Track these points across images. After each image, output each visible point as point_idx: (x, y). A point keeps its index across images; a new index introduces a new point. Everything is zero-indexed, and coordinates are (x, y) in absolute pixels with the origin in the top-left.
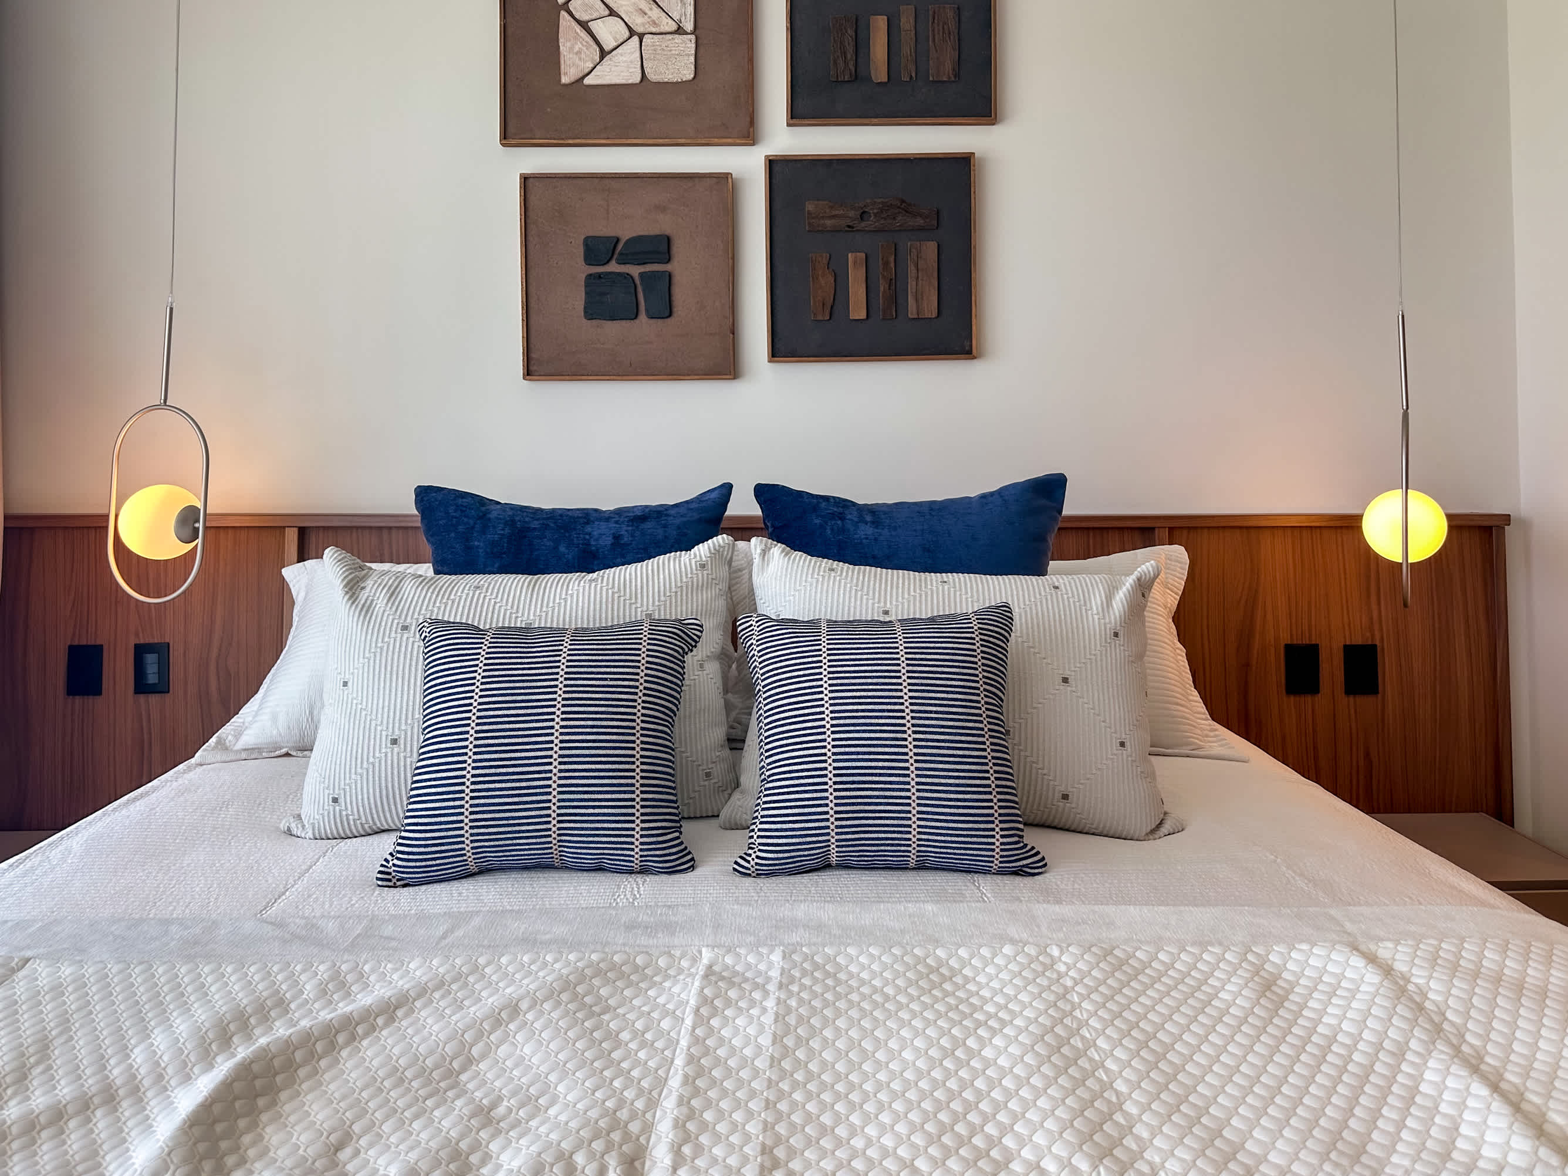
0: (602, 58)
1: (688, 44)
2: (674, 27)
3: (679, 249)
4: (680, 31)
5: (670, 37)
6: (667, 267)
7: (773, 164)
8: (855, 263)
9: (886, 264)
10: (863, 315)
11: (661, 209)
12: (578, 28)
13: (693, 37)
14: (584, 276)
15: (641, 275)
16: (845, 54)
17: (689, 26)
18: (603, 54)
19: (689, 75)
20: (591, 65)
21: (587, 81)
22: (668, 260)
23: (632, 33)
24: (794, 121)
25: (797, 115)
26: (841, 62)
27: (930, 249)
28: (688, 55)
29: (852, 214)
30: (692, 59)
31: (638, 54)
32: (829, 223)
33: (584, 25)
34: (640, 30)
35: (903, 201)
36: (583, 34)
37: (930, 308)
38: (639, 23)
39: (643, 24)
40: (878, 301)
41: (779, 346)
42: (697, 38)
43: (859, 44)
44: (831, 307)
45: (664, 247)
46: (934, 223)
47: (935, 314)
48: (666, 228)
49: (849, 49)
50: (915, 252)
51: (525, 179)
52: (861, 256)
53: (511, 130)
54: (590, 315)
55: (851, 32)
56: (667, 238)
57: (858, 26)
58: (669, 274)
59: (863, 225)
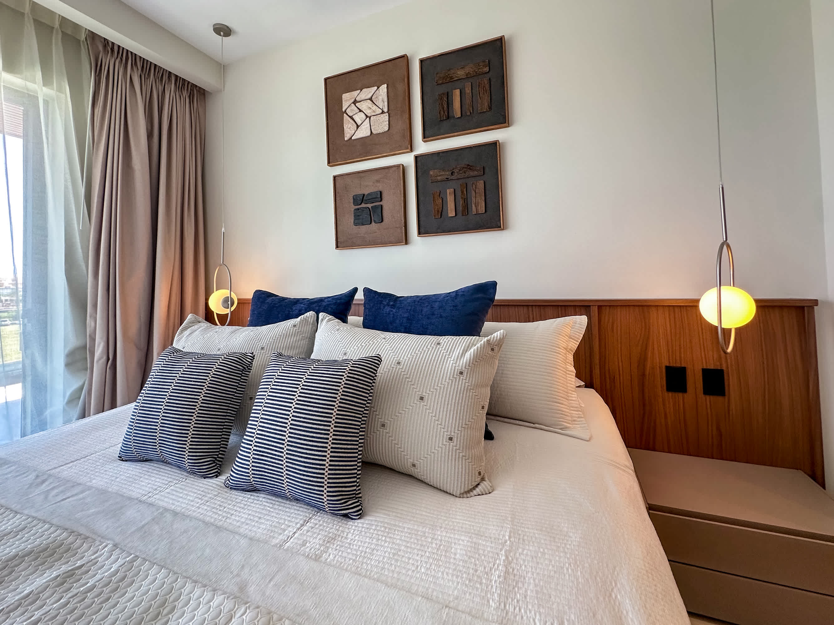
0: (357, 129)
1: (386, 117)
2: (381, 111)
3: (385, 196)
4: (383, 112)
5: (379, 115)
6: (381, 203)
7: (416, 157)
8: (450, 193)
9: (462, 192)
10: (453, 214)
11: (378, 181)
12: (349, 118)
13: (387, 114)
14: (353, 210)
15: (372, 207)
16: (443, 108)
17: (386, 110)
18: (358, 126)
19: (386, 129)
20: (354, 132)
21: (353, 138)
22: (381, 201)
23: (367, 116)
24: (425, 139)
25: (426, 137)
26: (442, 112)
27: (481, 184)
28: (386, 121)
29: (447, 173)
30: (387, 123)
31: (369, 124)
32: (439, 178)
33: (351, 117)
34: (369, 115)
35: (468, 165)
36: (351, 120)
37: (482, 209)
39: (370, 113)
40: (460, 208)
41: (422, 230)
42: (389, 114)
43: (449, 104)
44: (441, 212)
45: (380, 196)
46: (482, 173)
47: (484, 211)
48: (380, 188)
49: (445, 106)
50: (474, 186)
51: (335, 177)
52: (452, 190)
53: (330, 161)
54: (356, 224)
55: (445, 99)
56: (381, 192)
57: (448, 96)
58: (382, 206)
59: (452, 177)
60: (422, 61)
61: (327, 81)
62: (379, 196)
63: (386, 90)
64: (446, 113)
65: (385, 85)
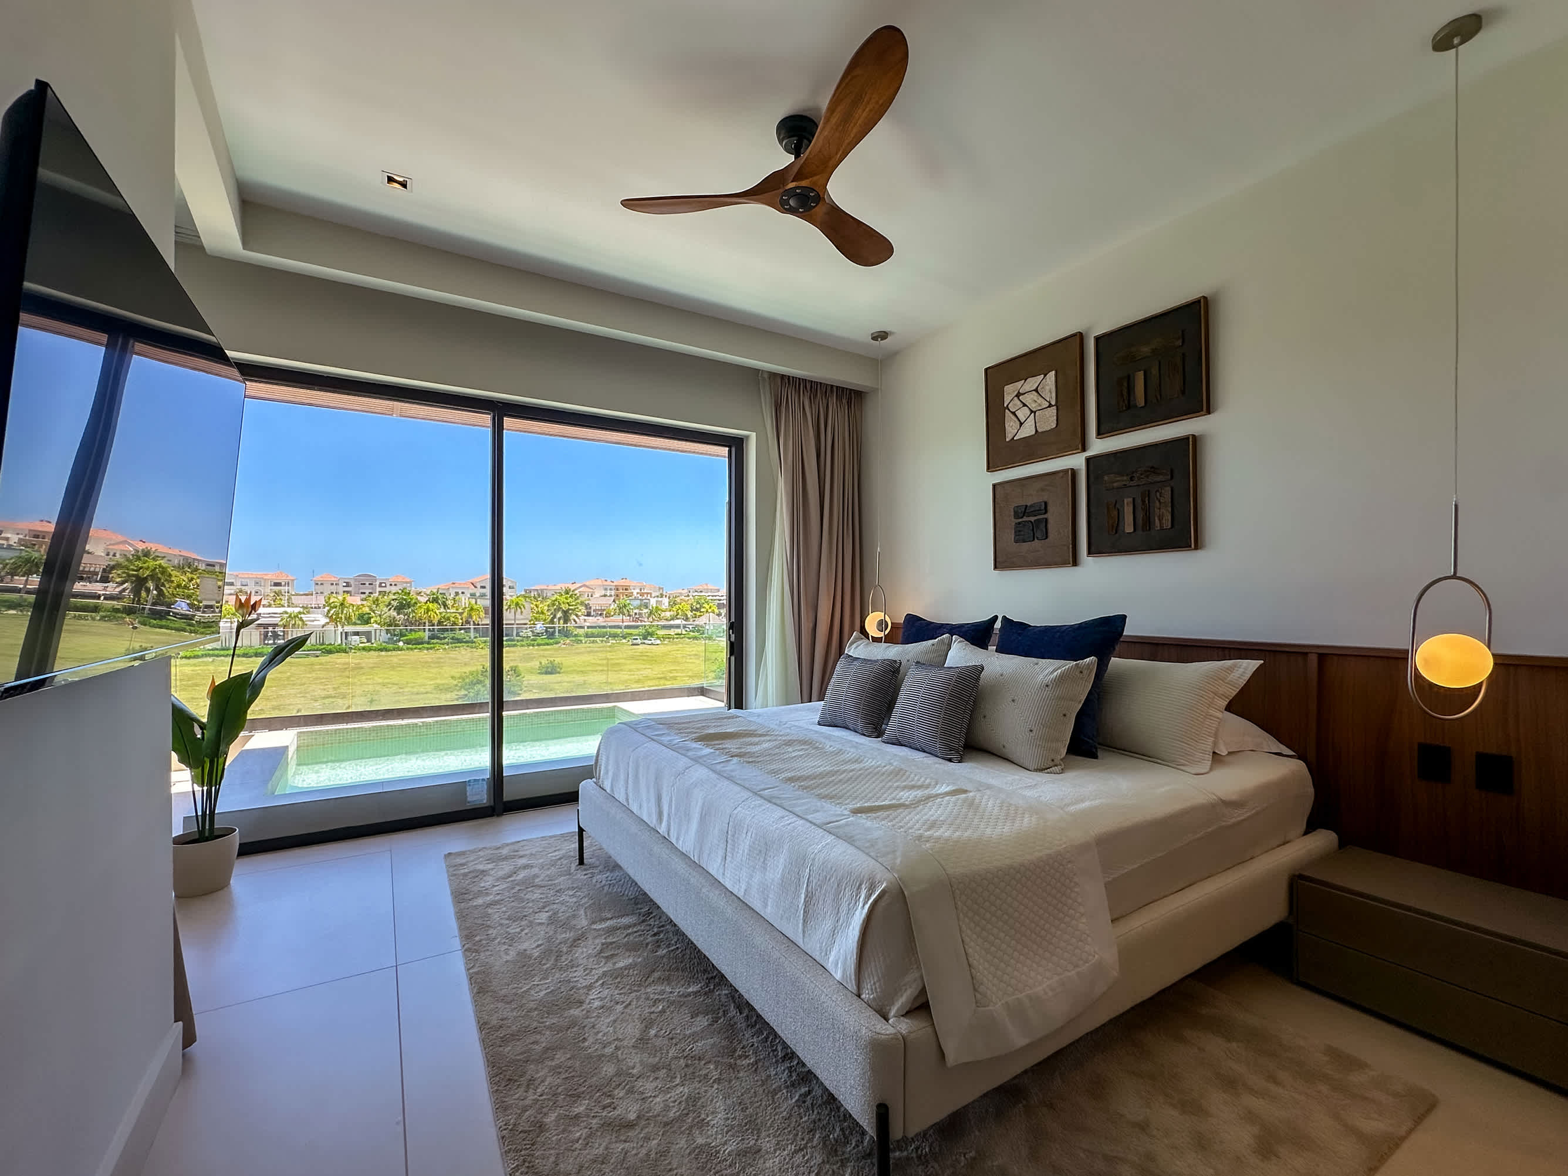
0: (1020, 427)
1: (1053, 411)
2: (1048, 404)
3: (1051, 507)
4: (1050, 406)
5: (1046, 410)
6: (1046, 516)
7: (1088, 460)
8: (1127, 503)
9: (1143, 501)
10: (1132, 530)
11: (1043, 490)
12: (1011, 415)
13: (1055, 407)
14: (1014, 524)
15: (1035, 521)
16: (1123, 396)
17: (1053, 403)
18: (1021, 424)
19: (1054, 425)
20: (1017, 431)
21: (1015, 438)
22: (1046, 512)
23: (1032, 412)
24: (1099, 437)
25: (1100, 434)
26: (1121, 402)
27: (1167, 492)
28: (1053, 416)
29: (1125, 478)
30: (1055, 417)
31: (1033, 421)
32: (1115, 485)
33: (1014, 413)
34: (1034, 410)
35: (1152, 467)
36: (1013, 417)
37: (1167, 523)
38: (1033, 406)
39: (1036, 407)
40: (1140, 522)
41: (1093, 549)
42: (1057, 407)
43: (1130, 389)
44: (1116, 527)
45: (1045, 508)
46: (1169, 477)
47: (1169, 527)
48: (1046, 500)
49: (1125, 393)
50: (1158, 494)
51: (994, 486)
52: (1131, 500)
53: (990, 465)
54: (1016, 542)
55: (1125, 384)
56: (1046, 503)
57: (1129, 380)
58: (1046, 520)
59: (1132, 483)
60: (1098, 339)
61: (988, 371)
62: (1043, 507)
63: (1053, 378)
64: (1126, 402)
65: (1054, 372)
